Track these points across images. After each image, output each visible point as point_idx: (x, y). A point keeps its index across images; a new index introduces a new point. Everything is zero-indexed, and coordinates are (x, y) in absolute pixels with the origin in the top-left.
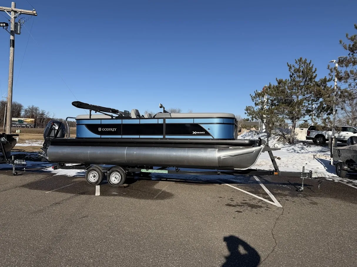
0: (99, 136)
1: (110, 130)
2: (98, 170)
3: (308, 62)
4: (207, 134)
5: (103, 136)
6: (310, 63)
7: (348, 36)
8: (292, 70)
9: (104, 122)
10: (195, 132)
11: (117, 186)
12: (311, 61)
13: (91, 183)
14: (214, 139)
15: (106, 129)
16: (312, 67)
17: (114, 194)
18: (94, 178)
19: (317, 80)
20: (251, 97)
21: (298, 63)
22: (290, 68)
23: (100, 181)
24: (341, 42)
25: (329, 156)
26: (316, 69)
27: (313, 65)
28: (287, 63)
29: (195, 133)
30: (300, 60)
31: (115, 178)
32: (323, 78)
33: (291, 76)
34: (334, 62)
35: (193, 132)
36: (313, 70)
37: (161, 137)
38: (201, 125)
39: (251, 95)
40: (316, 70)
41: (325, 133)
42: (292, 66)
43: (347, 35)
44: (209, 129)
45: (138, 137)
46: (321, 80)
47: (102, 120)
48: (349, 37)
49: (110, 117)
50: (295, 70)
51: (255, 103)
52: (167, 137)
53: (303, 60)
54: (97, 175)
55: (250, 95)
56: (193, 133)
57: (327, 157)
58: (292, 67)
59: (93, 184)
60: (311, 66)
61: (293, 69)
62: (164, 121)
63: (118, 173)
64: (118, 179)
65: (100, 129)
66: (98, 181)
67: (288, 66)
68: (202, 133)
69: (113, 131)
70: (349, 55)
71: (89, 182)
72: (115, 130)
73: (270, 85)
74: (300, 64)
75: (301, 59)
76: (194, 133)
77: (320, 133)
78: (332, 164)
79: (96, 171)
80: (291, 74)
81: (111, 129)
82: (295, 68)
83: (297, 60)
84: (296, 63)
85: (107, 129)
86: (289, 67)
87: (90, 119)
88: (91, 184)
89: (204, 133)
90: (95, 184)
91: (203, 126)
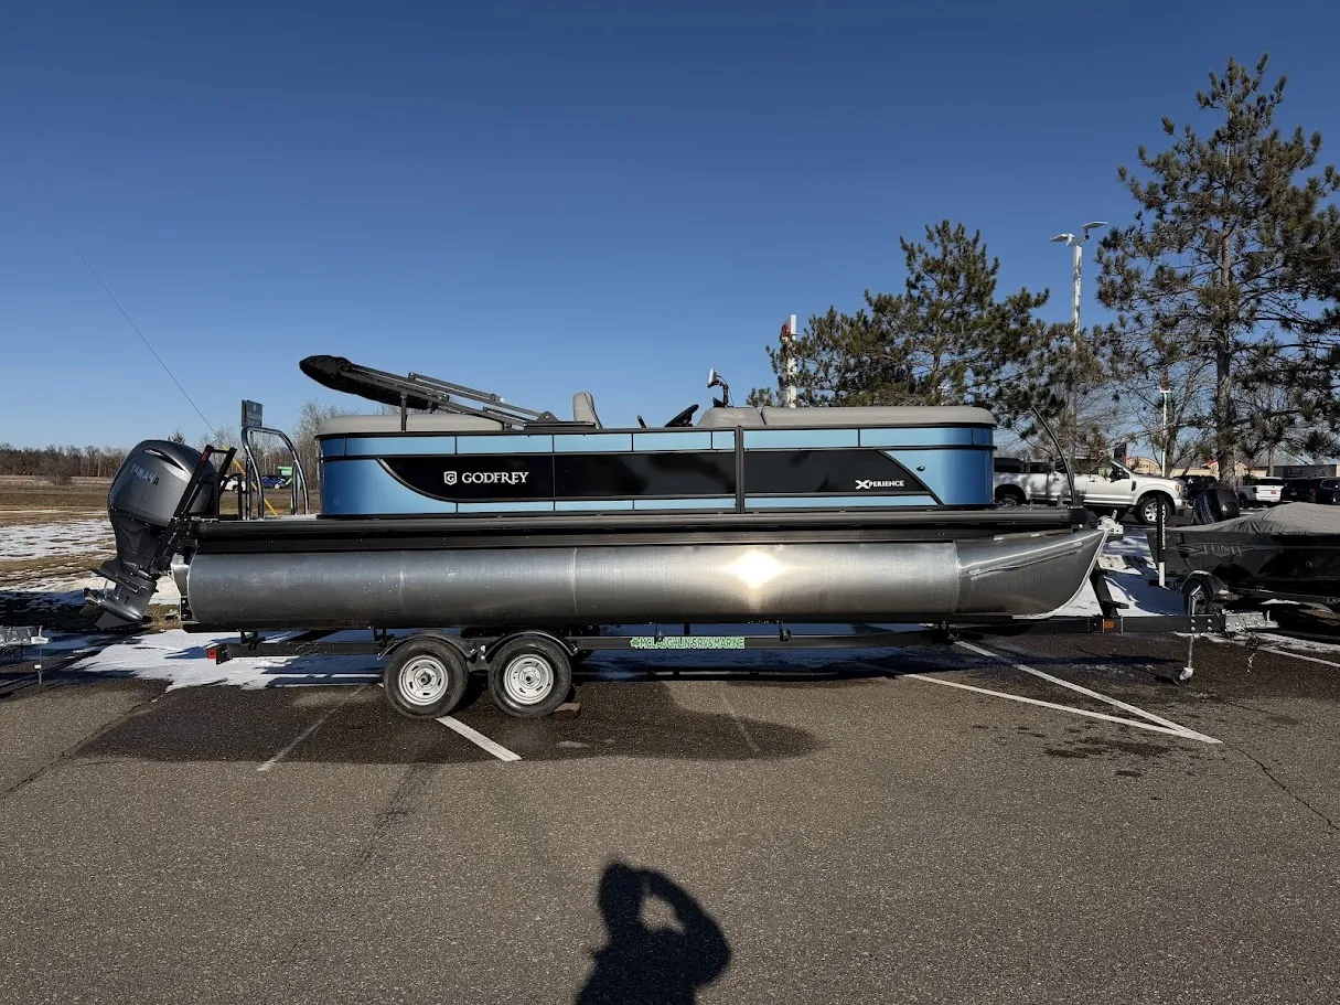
0: (448, 507)
1: (499, 480)
2: (444, 650)
3: (969, 236)
4: (915, 486)
5: (465, 508)
6: (976, 241)
7: (1145, 155)
8: (917, 267)
9: (468, 447)
10: (866, 482)
11: (542, 715)
12: (978, 233)
13: (416, 711)
14: (940, 507)
15: (478, 478)
16: (983, 254)
17: (567, 748)
18: (427, 689)
19: (999, 297)
20: (772, 355)
21: (937, 239)
22: (909, 258)
23: (454, 700)
24: (1122, 174)
25: (1117, 556)
26: (996, 260)
27: (985, 246)
28: (901, 239)
29: (867, 487)
30: (943, 230)
31: (527, 683)
32: (1018, 293)
33: (911, 286)
34: (1070, 240)
35: (858, 482)
36: (990, 266)
37: (729, 503)
38: (892, 454)
39: (771, 351)
40: (996, 266)
41: (1024, 481)
42: (916, 248)
43: (1141, 153)
44: (919, 469)
45: (626, 505)
46: (1010, 300)
47: (458, 438)
48: (1151, 158)
49: (497, 427)
50: (926, 264)
51: (780, 379)
52: (750, 503)
53: (953, 229)
54: (438, 673)
55: (768, 349)
56: (858, 487)
57: (1114, 561)
58: (918, 254)
59: (420, 711)
60: (978, 250)
61: (920, 259)
62: (739, 439)
63: (534, 659)
64: (536, 684)
65: (450, 478)
66: (446, 698)
67: (905, 248)
68: (894, 483)
69: (513, 482)
70: (1138, 218)
71: (404, 708)
72: (520, 478)
73: (832, 314)
74: (943, 242)
75: (945, 224)
76: (862, 484)
77: (1007, 482)
78: (1162, 583)
79: (435, 656)
80: (913, 279)
81: (505, 477)
82: (926, 255)
83: (934, 230)
84: (930, 237)
85: (484, 477)
86: (905, 254)
87: (404, 434)
88: (417, 714)
89: (901, 483)
90: (432, 713)
91: (899, 457)
